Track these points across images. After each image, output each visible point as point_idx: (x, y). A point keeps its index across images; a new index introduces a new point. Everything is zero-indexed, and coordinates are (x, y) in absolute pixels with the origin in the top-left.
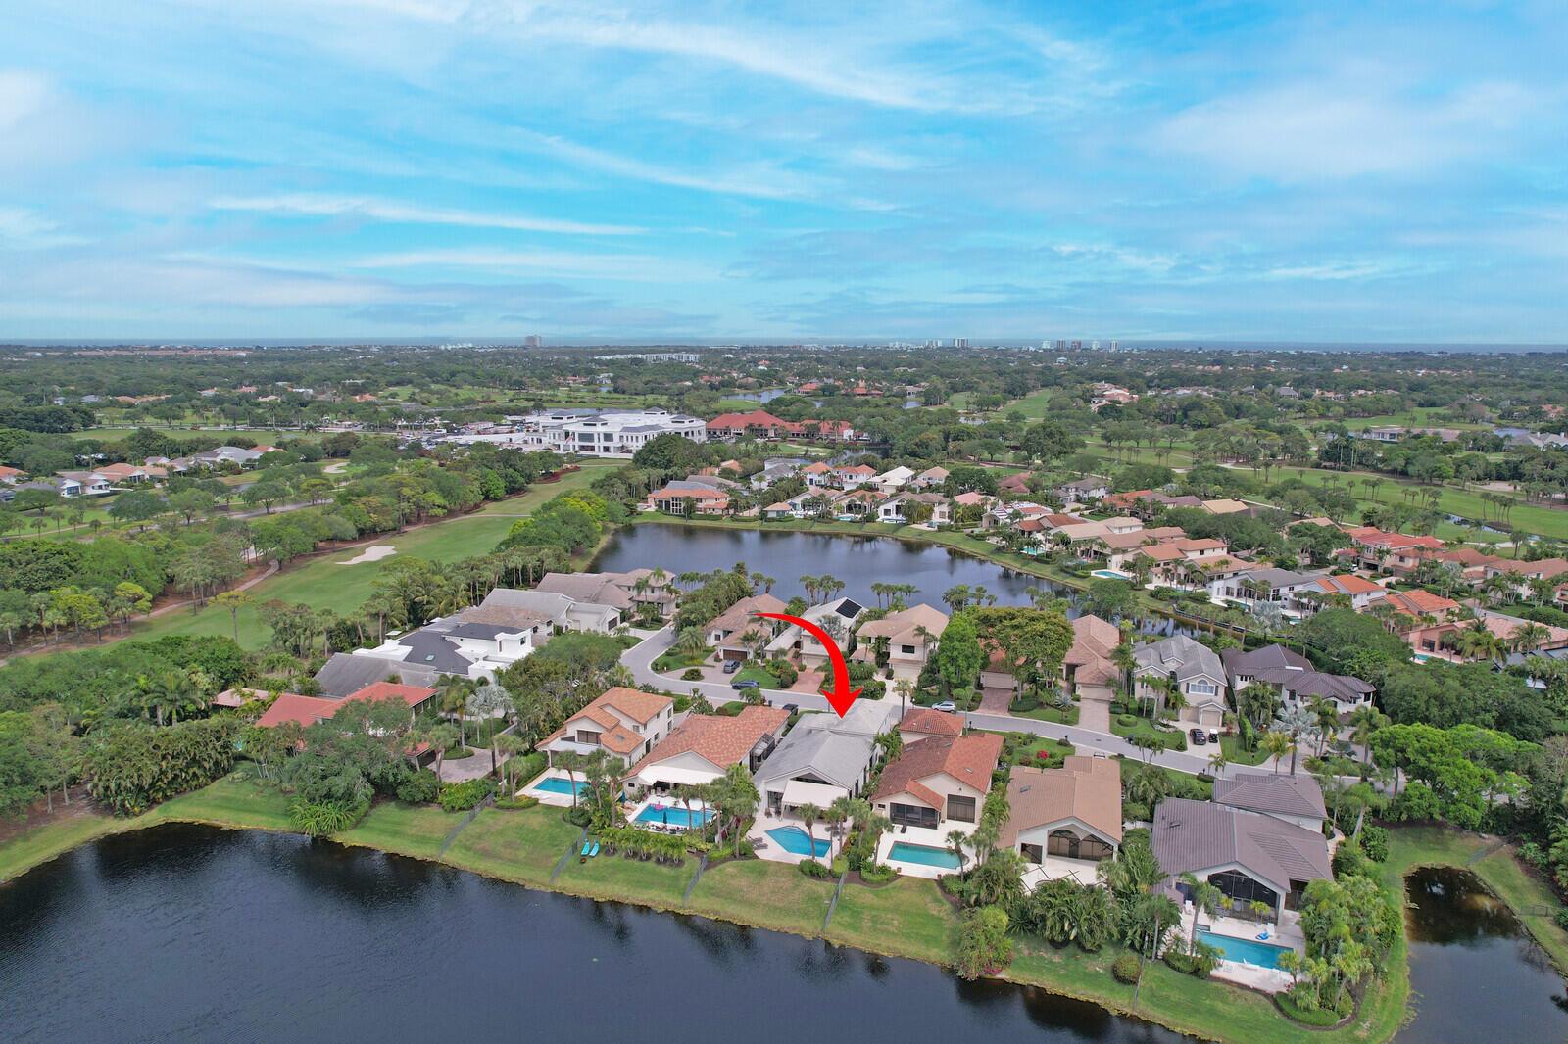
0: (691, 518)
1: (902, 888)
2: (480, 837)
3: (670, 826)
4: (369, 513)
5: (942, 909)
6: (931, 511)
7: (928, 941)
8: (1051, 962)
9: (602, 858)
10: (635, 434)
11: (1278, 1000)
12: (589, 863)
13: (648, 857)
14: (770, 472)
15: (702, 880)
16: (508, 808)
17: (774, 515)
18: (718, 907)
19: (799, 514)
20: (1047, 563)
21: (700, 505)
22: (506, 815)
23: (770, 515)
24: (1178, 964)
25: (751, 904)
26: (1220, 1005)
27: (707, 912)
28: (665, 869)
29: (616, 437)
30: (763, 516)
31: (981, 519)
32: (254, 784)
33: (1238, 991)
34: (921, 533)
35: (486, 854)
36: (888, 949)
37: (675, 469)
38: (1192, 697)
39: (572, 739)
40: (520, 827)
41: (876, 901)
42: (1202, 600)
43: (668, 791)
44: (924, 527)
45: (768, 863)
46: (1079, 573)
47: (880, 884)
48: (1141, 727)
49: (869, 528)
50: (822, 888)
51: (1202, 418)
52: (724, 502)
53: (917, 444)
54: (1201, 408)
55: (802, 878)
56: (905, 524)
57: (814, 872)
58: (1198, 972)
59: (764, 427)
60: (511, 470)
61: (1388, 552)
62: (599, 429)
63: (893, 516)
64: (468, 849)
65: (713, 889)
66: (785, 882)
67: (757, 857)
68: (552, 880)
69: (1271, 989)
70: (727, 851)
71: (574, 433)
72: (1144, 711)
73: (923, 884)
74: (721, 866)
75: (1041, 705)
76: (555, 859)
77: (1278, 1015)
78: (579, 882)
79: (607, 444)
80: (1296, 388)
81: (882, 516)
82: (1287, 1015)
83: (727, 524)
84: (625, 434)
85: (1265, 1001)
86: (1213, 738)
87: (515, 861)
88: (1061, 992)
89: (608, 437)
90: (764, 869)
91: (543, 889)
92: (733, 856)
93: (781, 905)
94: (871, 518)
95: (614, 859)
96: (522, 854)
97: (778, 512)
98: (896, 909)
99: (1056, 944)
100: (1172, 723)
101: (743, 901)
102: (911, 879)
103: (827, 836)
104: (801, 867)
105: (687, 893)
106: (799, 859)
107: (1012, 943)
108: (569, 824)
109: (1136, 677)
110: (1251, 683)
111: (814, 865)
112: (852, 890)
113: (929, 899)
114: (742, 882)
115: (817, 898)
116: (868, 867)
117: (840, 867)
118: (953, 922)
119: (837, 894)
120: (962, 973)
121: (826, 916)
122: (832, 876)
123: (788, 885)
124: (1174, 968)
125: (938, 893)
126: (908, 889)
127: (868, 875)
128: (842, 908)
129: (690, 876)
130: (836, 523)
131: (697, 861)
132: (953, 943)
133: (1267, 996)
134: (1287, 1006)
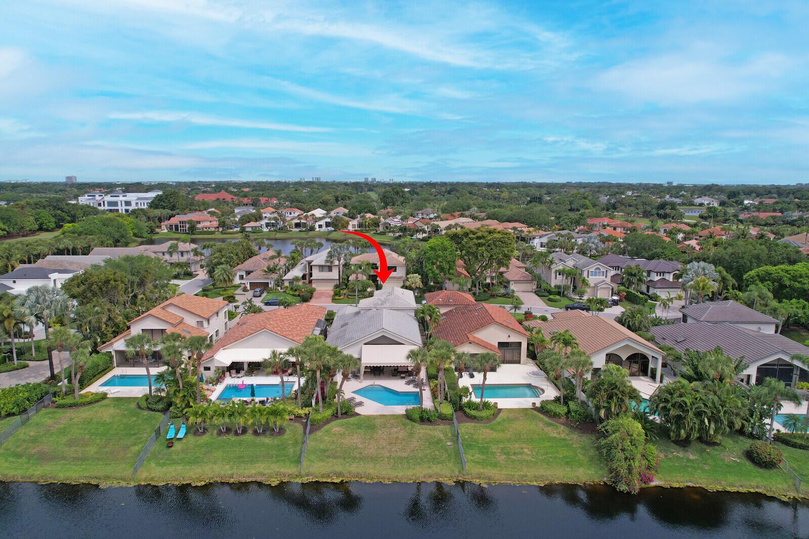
0: (194, 234)
1: (511, 420)
2: (34, 440)
3: (257, 399)
5: (559, 431)
6: (348, 223)
7: (569, 463)
8: (689, 460)
9: (191, 438)
10: (143, 201)
12: (177, 446)
13: (244, 431)
15: (310, 445)
16: (70, 406)
17: (250, 229)
18: (338, 469)
19: (266, 229)
22: (70, 413)
23: (247, 229)
25: (373, 459)
27: (329, 476)
28: (266, 440)
30: (243, 230)
35: (43, 457)
36: (536, 478)
37: (177, 210)
38: (592, 280)
40: (89, 422)
41: (494, 435)
43: (242, 373)
45: (370, 418)
47: (488, 420)
48: (565, 302)
49: (310, 235)
50: (438, 431)
52: (216, 224)
55: (413, 427)
56: (332, 232)
57: (425, 418)
62: (121, 199)
63: (324, 229)
64: (19, 456)
65: (325, 451)
66: (399, 433)
67: (358, 414)
68: (136, 470)
70: (328, 413)
71: (103, 202)
72: (560, 292)
74: (327, 427)
75: (493, 296)
76: (136, 449)
78: (171, 469)
81: (317, 229)
83: (218, 236)
86: (615, 303)
87: (83, 459)
88: (720, 488)
89: (128, 203)
90: (370, 424)
91: (123, 484)
92: (335, 416)
93: (405, 455)
94: (311, 230)
95: (206, 438)
96: (92, 450)
97: (252, 227)
99: (684, 443)
100: (583, 298)
101: (363, 458)
102: (510, 410)
103: (411, 388)
104: (408, 416)
105: (298, 461)
106: (400, 410)
107: (652, 448)
108: (146, 413)
109: (553, 271)
110: (619, 272)
111: (423, 411)
112: (466, 428)
113: (541, 425)
114: (355, 440)
115: (439, 441)
116: (470, 405)
117: (447, 409)
118: (579, 441)
119: (456, 436)
120: (623, 487)
121: (458, 458)
122: (443, 418)
123: (402, 434)
124: (794, 446)
125: (546, 419)
126: (515, 419)
127: (473, 412)
128: (469, 446)
129: (296, 443)
130: (291, 232)
131: (299, 427)
132: (591, 459)
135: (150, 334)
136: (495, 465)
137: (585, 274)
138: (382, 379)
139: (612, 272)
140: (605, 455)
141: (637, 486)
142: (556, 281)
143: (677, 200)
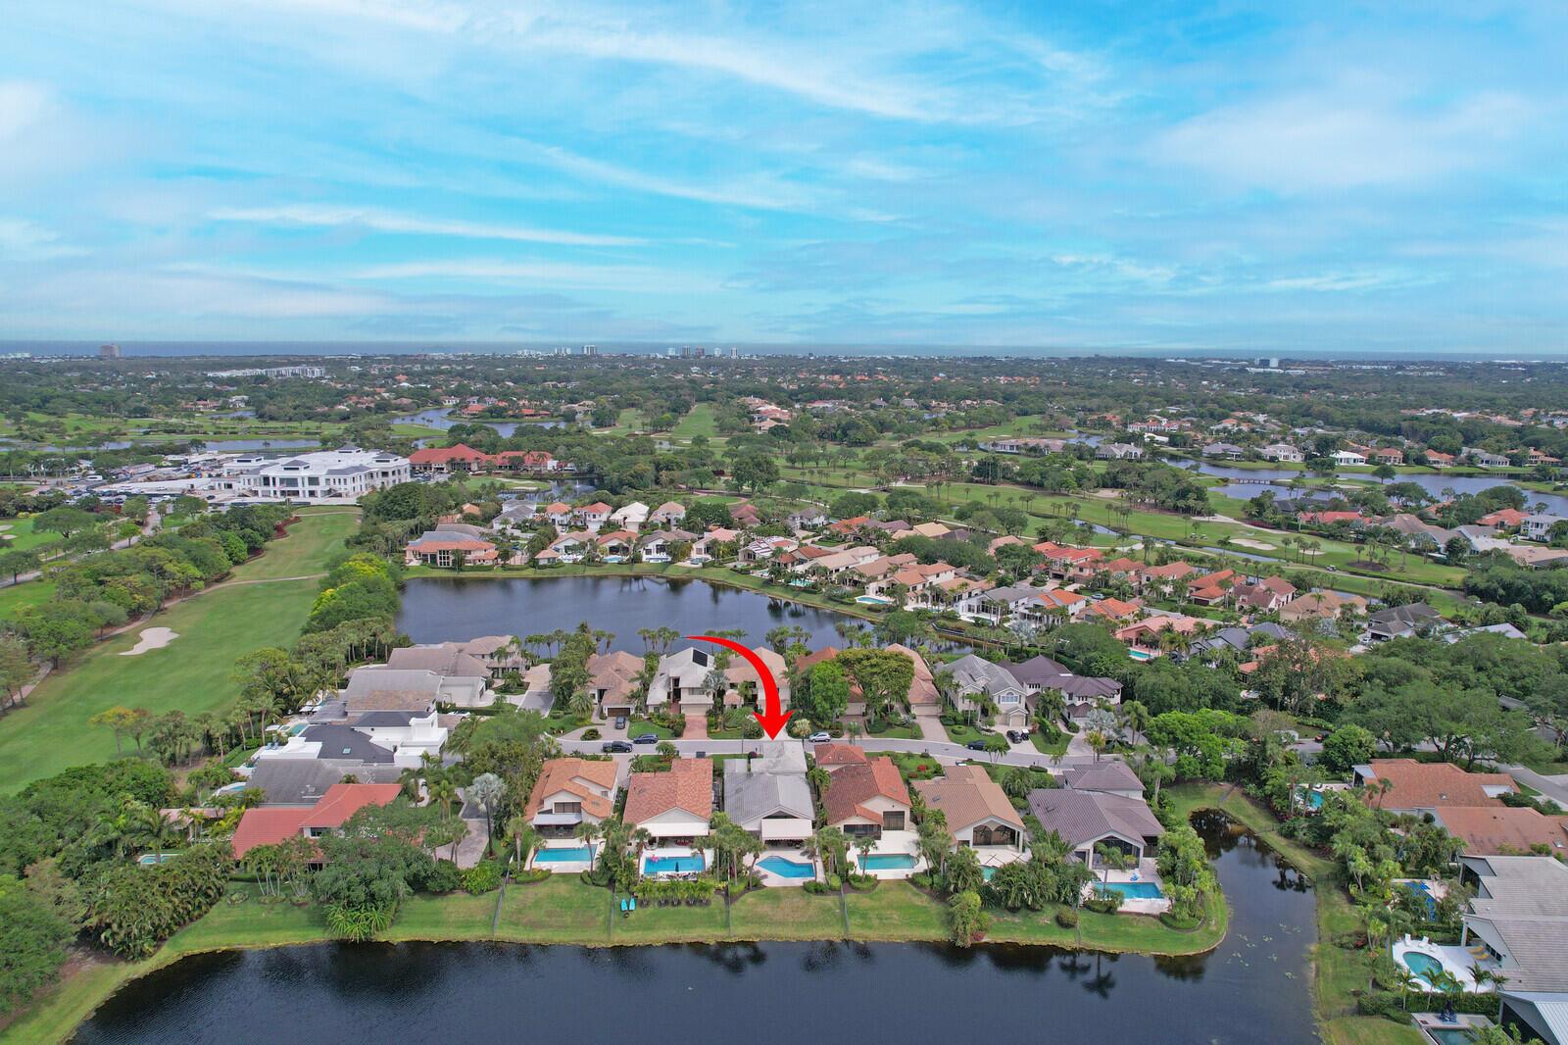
0: (460, 570)
1: (886, 890)
2: (520, 912)
4: (131, 594)
5: (923, 900)
6: (689, 548)
7: (926, 925)
8: (1014, 923)
9: (641, 910)
10: (342, 477)
11: (1161, 918)
12: (632, 917)
13: (679, 903)
14: (511, 514)
15: (733, 912)
16: (528, 883)
17: (546, 562)
18: (757, 931)
19: (567, 559)
20: (815, 593)
21: (469, 557)
23: (541, 563)
24: (1097, 907)
25: (782, 924)
26: (1130, 930)
27: (750, 937)
28: (697, 909)
29: (322, 481)
30: (533, 563)
31: (737, 554)
32: (259, 903)
33: (1138, 918)
34: (689, 570)
35: (535, 925)
37: (420, 518)
38: (1003, 706)
39: (549, 812)
40: (551, 897)
41: (873, 903)
42: (954, 617)
44: (687, 564)
45: (775, 890)
46: (846, 600)
47: (869, 890)
48: (971, 734)
49: (637, 568)
50: (829, 901)
51: (860, 436)
52: (493, 552)
53: (632, 476)
54: (858, 428)
55: (809, 896)
56: (671, 563)
57: (818, 890)
58: (1110, 910)
59: (467, 461)
60: (248, 531)
61: (1071, 565)
62: (303, 473)
63: (653, 554)
64: (517, 925)
65: (745, 917)
66: (799, 902)
67: (765, 886)
68: (609, 935)
69: (1156, 912)
70: (742, 886)
71: (274, 479)
72: (968, 721)
73: (898, 882)
74: (743, 897)
75: (890, 725)
76: (601, 918)
77: (1165, 928)
78: (634, 934)
79: (313, 488)
80: (917, 400)
81: (645, 557)
82: (1170, 926)
83: (499, 573)
84: (331, 477)
85: (1155, 920)
86: (1025, 737)
87: (565, 927)
88: (1029, 943)
89: (313, 481)
90: (775, 895)
91: (604, 945)
92: (748, 888)
93: (804, 920)
94: (637, 560)
95: (650, 909)
96: (569, 920)
97: (549, 559)
98: (890, 906)
99: (1014, 910)
100: (992, 728)
101: (772, 923)
102: (888, 881)
103: (805, 860)
104: (805, 888)
105: (727, 925)
106: (798, 882)
107: (986, 915)
108: (593, 888)
109: (961, 695)
110: (1039, 690)
111: (819, 884)
112: (851, 898)
113: (909, 894)
114: (765, 908)
115: (830, 909)
116: (856, 878)
117: (836, 882)
118: (935, 908)
119: (842, 905)
120: (959, 943)
121: (843, 922)
122: (833, 890)
123: (802, 903)
124: (1094, 910)
125: (915, 889)
126: (891, 889)
127: (857, 884)
128: (852, 913)
129: (721, 912)
130: (607, 566)
131: (722, 900)
132: (942, 923)
133: (1154, 916)
134: (1170, 921)
135: (562, 807)
136: (871, 928)
137: (996, 701)
138: (778, 849)
139: (1031, 691)
140: (950, 920)
141: (969, 942)
142: (963, 706)
143: (1236, 449)
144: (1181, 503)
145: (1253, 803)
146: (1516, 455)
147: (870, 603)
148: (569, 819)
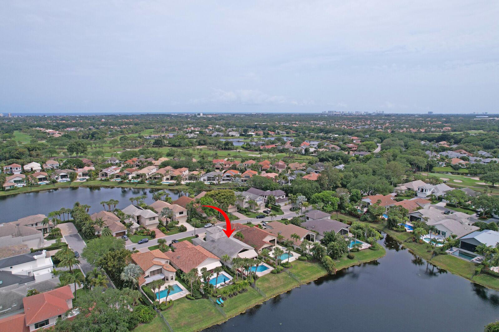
2: (176, 322)
5: (309, 265)
7: (318, 272)
8: (339, 262)
9: (226, 302)
11: (370, 248)
15: (259, 290)
16: (167, 308)
17: (9, 188)
18: (272, 293)
19: (19, 185)
20: (143, 183)
23: (7, 188)
24: (355, 250)
25: (277, 288)
27: (271, 296)
28: (245, 294)
31: (98, 175)
34: (80, 183)
35: (188, 325)
39: (150, 277)
40: (183, 311)
41: (297, 270)
42: (202, 184)
44: (77, 181)
45: (264, 277)
46: (158, 184)
47: (291, 266)
48: (253, 215)
49: (56, 185)
50: (283, 274)
53: (18, 154)
55: (276, 275)
56: (70, 182)
57: (278, 272)
58: (358, 250)
61: (223, 164)
65: (264, 290)
67: (258, 277)
68: (223, 316)
73: (296, 262)
74: (256, 284)
76: (214, 311)
78: (232, 312)
87: (202, 321)
91: (224, 321)
92: (255, 280)
93: (283, 284)
94: (54, 182)
95: (229, 300)
96: (201, 317)
97: (10, 186)
98: (303, 270)
99: (336, 258)
100: (258, 211)
101: (274, 288)
102: (293, 262)
104: (272, 273)
105: (261, 295)
106: (267, 272)
108: (197, 300)
109: (244, 202)
111: (277, 270)
112: (288, 270)
113: (303, 264)
114: (267, 284)
115: (287, 277)
116: (284, 264)
117: (281, 267)
118: (316, 265)
119: (289, 274)
120: (332, 274)
121: (295, 280)
122: (282, 270)
123: (276, 279)
124: (354, 252)
125: (303, 262)
126: (297, 264)
127: (286, 266)
128: (294, 276)
129: (255, 292)
130: (41, 186)
133: (368, 249)
134: (373, 248)
135: (153, 273)
136: (304, 279)
137: (256, 201)
141: (335, 272)
143: (221, 134)
144: (227, 147)
145: (345, 215)
146: (287, 131)
147: (168, 184)
148: (158, 277)
